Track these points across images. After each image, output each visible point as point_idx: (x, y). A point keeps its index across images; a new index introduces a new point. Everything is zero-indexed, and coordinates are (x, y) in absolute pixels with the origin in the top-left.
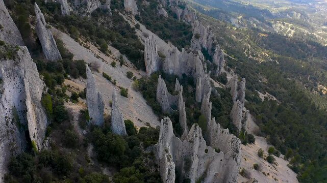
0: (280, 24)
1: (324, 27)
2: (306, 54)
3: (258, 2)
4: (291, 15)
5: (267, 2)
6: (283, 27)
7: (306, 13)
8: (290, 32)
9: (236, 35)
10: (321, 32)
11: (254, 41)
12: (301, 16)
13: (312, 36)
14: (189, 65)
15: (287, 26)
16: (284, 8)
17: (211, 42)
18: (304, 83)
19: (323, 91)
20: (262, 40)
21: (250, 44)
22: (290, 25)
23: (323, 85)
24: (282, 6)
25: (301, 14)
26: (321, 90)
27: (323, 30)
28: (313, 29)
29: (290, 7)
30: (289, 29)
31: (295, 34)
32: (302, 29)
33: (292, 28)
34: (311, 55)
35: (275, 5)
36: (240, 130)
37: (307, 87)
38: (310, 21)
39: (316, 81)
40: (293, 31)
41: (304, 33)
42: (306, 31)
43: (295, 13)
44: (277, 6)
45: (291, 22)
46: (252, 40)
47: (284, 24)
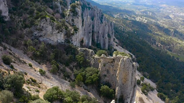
0: (139, 18)
1: (164, 19)
2: (152, 30)
3: (129, 8)
4: (147, 13)
5: (134, 8)
6: (141, 19)
7: (155, 12)
9: (115, 21)
10: (162, 21)
11: (125, 24)
12: (152, 14)
13: (157, 23)
15: (143, 18)
16: (143, 10)
18: (148, 41)
19: (158, 45)
20: (129, 23)
21: (122, 25)
22: (145, 18)
23: (159, 43)
24: (142, 10)
25: (152, 13)
28: (158, 20)
29: (147, 10)
30: (144, 20)
32: (151, 20)
33: (146, 19)
37: (150, 43)
38: (157, 16)
39: (156, 41)
40: (146, 21)
41: (152, 22)
42: (153, 21)
43: (149, 12)
44: (139, 10)
45: (146, 16)
46: (123, 23)
47: (141, 17)
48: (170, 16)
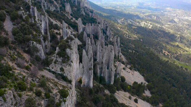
0: (144, 22)
1: (169, 23)
2: (158, 36)
3: (133, 12)
4: (151, 17)
5: (138, 11)
6: (146, 23)
7: (159, 16)
8: (150, 26)
9: (120, 27)
10: (167, 26)
11: (130, 30)
13: (162, 28)
14: (95, 31)
15: (148, 23)
16: (147, 14)
17: (105, 26)
18: (155, 50)
19: (165, 54)
20: (134, 30)
21: (127, 32)
22: (149, 22)
23: (166, 51)
24: (146, 13)
25: (157, 17)
26: (164, 53)
27: (168, 24)
28: (163, 24)
29: (151, 13)
31: (152, 27)
32: (156, 25)
33: (151, 24)
34: (160, 37)
35: (143, 13)
36: (117, 56)
37: (157, 52)
38: (162, 20)
39: (162, 49)
40: (151, 26)
41: (157, 26)
42: (159, 25)
43: (153, 16)
44: (144, 13)
45: (150, 21)
46: (128, 30)
47: (146, 22)
48: (175, 20)
